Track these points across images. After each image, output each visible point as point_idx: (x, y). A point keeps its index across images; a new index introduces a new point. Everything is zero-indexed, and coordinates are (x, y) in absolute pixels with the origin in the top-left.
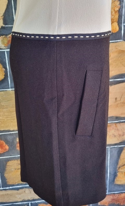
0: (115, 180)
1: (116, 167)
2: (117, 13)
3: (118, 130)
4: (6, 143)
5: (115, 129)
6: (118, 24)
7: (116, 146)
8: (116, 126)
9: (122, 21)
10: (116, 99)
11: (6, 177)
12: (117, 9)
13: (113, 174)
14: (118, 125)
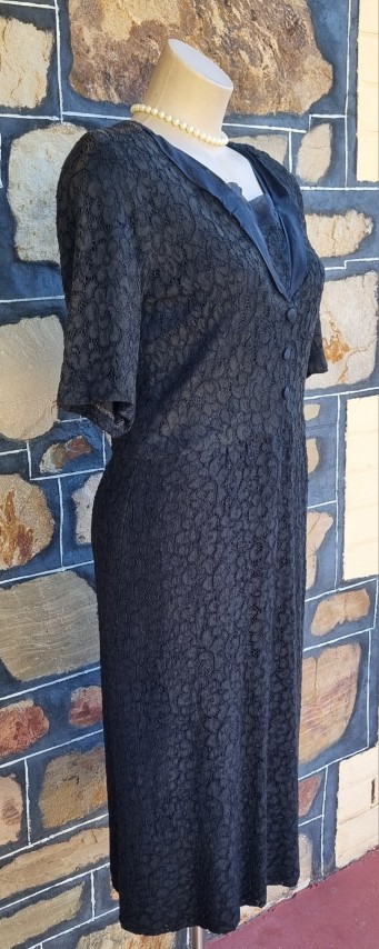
4: (46, 712)
11: (41, 808)
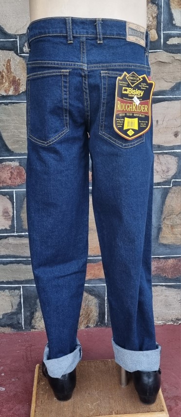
0: (160, 237)
1: (160, 217)
2: (155, 19)
3: (161, 163)
5: (158, 162)
6: (157, 32)
7: (159, 187)
8: (158, 159)
9: (161, 28)
10: (157, 121)
12: (155, 15)
13: (155, 226)
14: (161, 156)
